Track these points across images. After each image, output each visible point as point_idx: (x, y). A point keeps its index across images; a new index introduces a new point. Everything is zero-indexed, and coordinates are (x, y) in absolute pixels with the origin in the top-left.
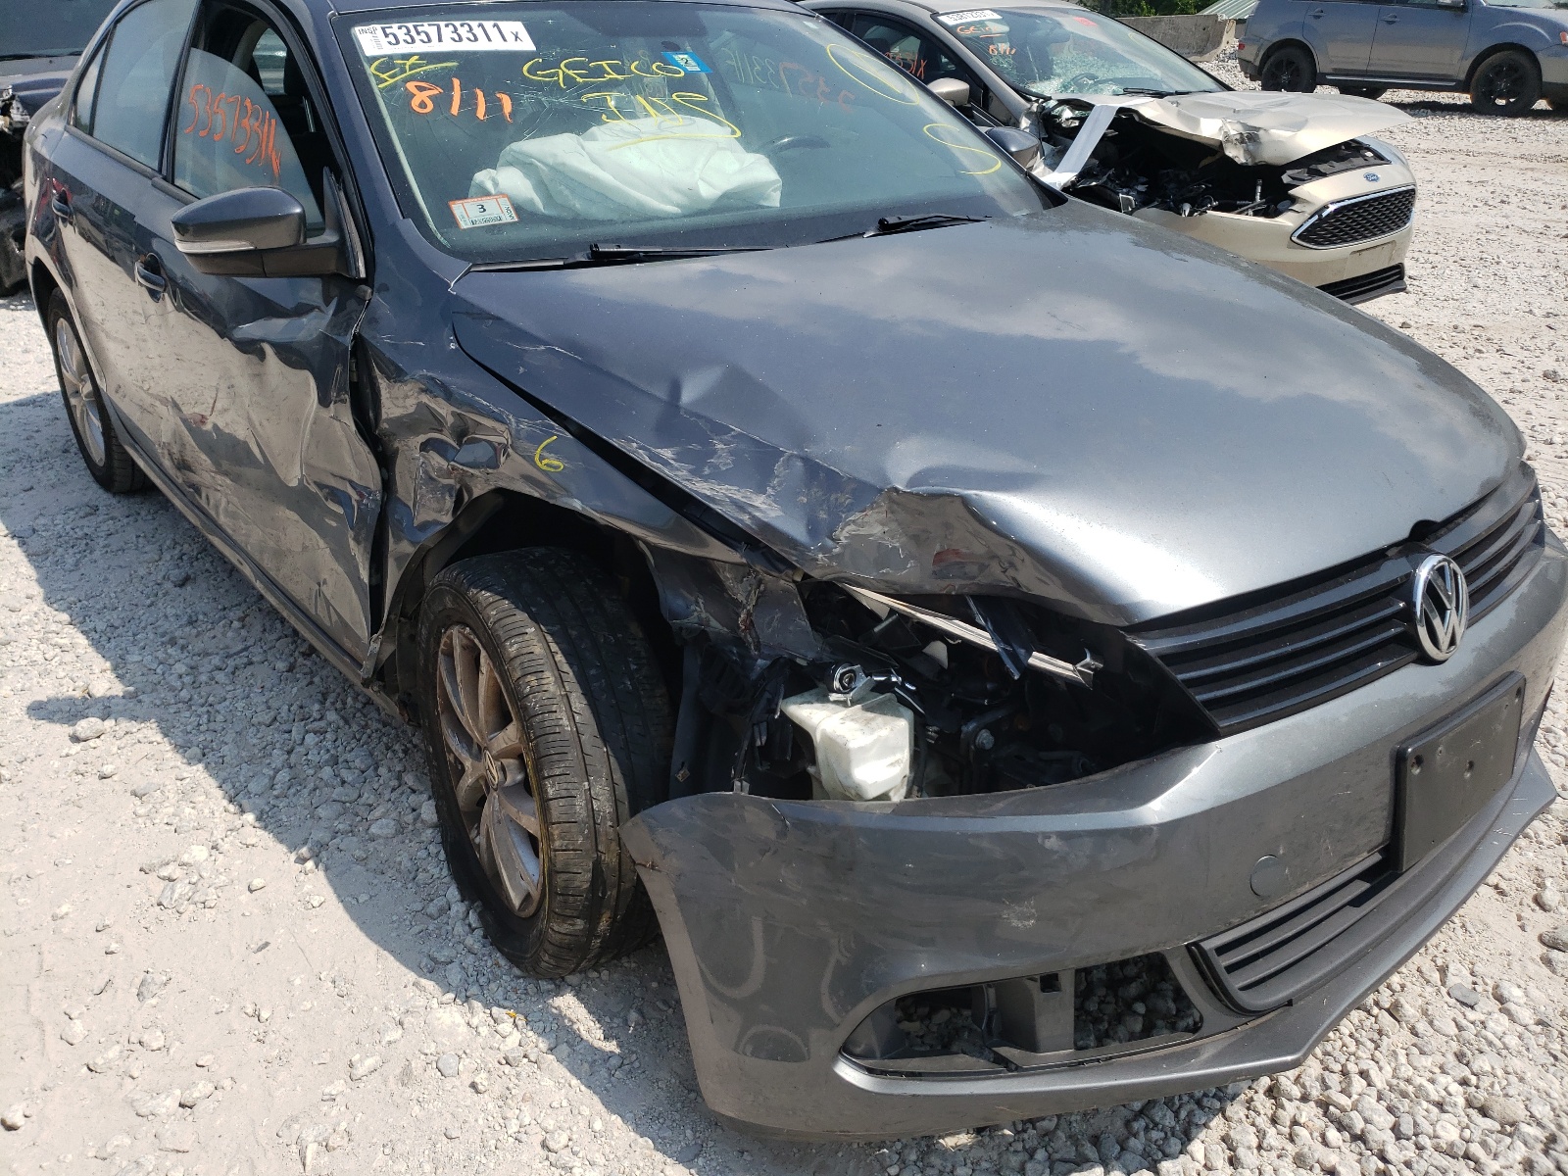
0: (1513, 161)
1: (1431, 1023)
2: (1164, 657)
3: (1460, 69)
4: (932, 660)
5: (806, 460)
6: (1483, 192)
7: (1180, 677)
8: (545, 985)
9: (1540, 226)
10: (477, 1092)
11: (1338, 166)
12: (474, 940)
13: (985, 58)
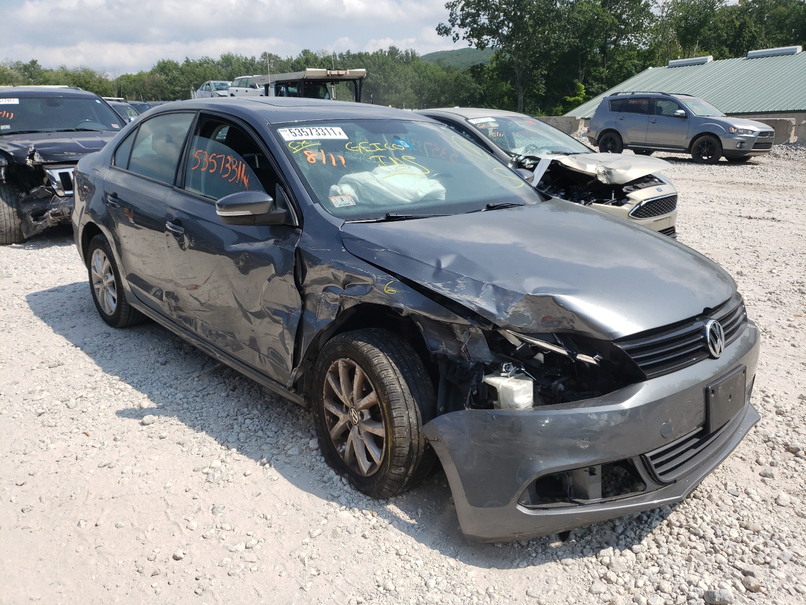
0: (713, 184)
1: (723, 501)
2: (627, 351)
3: (686, 144)
4: (538, 361)
5: (494, 286)
6: (702, 197)
7: (632, 358)
8: (381, 501)
9: (728, 212)
10: (366, 538)
11: (645, 185)
12: (347, 488)
13: (487, 135)
